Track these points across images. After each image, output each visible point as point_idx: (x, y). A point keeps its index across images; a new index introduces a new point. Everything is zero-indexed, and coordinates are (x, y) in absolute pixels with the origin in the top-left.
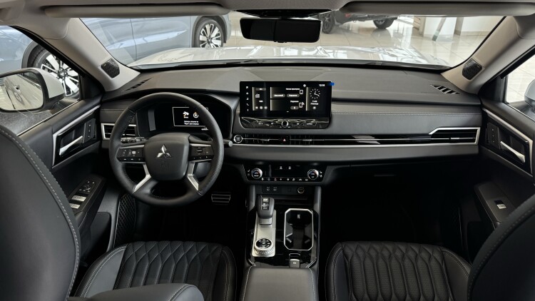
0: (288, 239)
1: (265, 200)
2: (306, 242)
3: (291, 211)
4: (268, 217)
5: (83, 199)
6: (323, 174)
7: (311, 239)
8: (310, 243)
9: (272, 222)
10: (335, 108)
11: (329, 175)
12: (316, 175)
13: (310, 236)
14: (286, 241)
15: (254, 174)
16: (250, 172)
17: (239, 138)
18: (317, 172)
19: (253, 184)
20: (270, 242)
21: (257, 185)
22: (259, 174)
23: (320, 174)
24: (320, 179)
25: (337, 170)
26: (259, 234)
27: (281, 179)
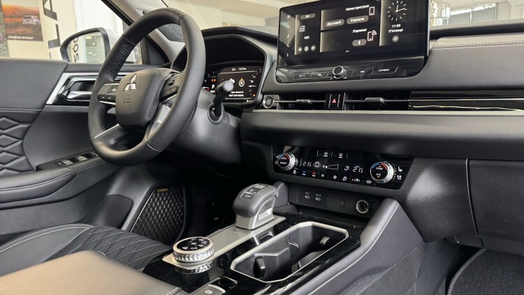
27: (323, 175)
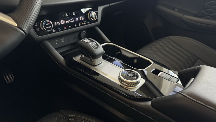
15: (46, 26)
16: (39, 26)
19: (45, 40)
22: (51, 25)
27: (70, 27)
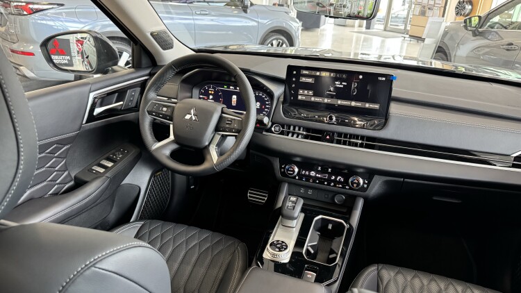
0: (310, 248)
1: (293, 199)
2: (331, 256)
3: (322, 219)
4: (292, 218)
5: (110, 164)
6: (368, 184)
7: (337, 254)
8: (336, 258)
9: (296, 224)
10: (394, 108)
11: (376, 187)
12: (359, 184)
13: (336, 251)
14: (308, 250)
15: (288, 170)
16: (284, 168)
17: (277, 129)
18: (361, 181)
19: (285, 182)
20: (287, 246)
21: (290, 183)
22: (294, 171)
23: (364, 183)
24: (363, 188)
25: (386, 182)
26: (278, 235)
